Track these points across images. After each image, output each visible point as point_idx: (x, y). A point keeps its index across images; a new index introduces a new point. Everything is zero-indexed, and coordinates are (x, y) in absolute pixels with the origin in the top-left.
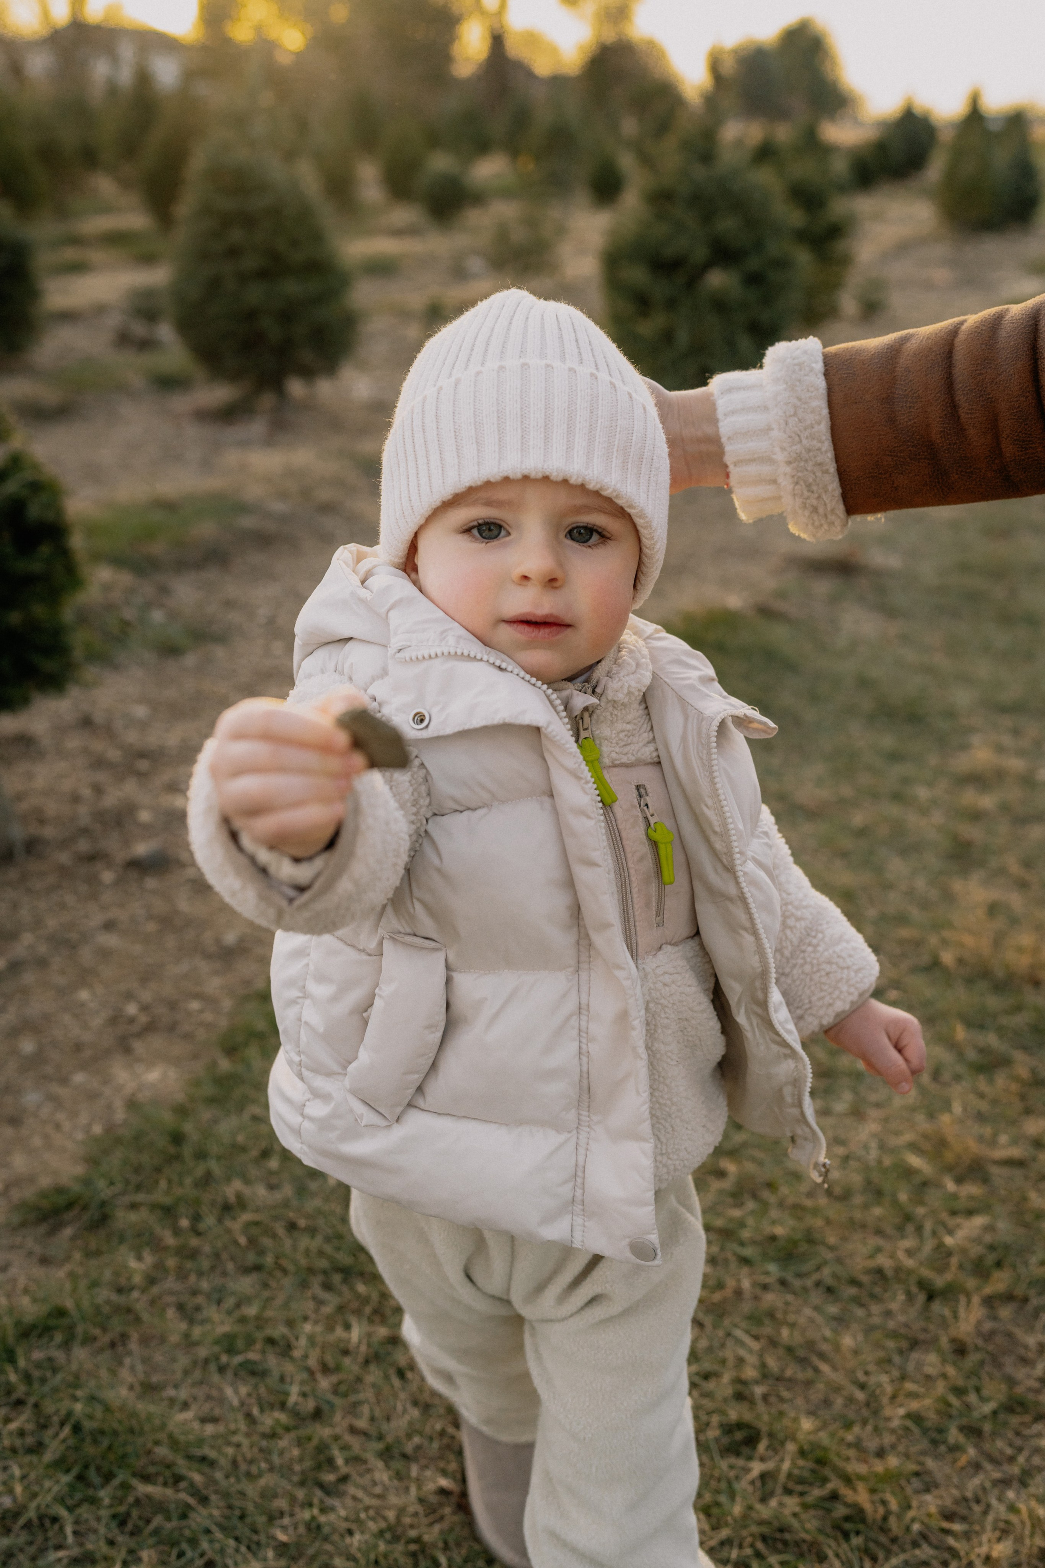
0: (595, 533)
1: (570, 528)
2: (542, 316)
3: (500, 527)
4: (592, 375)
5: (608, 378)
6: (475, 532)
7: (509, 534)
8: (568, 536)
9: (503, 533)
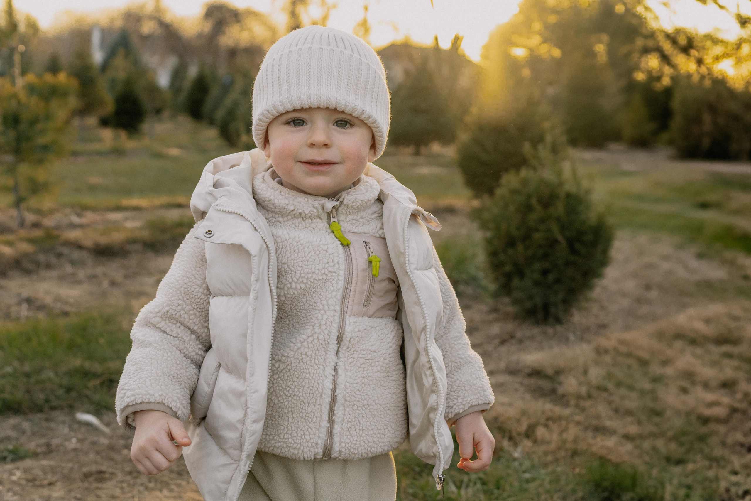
0: (348, 124)
1: (336, 120)
2: (322, 35)
3: (304, 122)
4: (351, 55)
5: (359, 57)
6: (292, 124)
7: (307, 124)
8: (335, 124)
9: (305, 124)
